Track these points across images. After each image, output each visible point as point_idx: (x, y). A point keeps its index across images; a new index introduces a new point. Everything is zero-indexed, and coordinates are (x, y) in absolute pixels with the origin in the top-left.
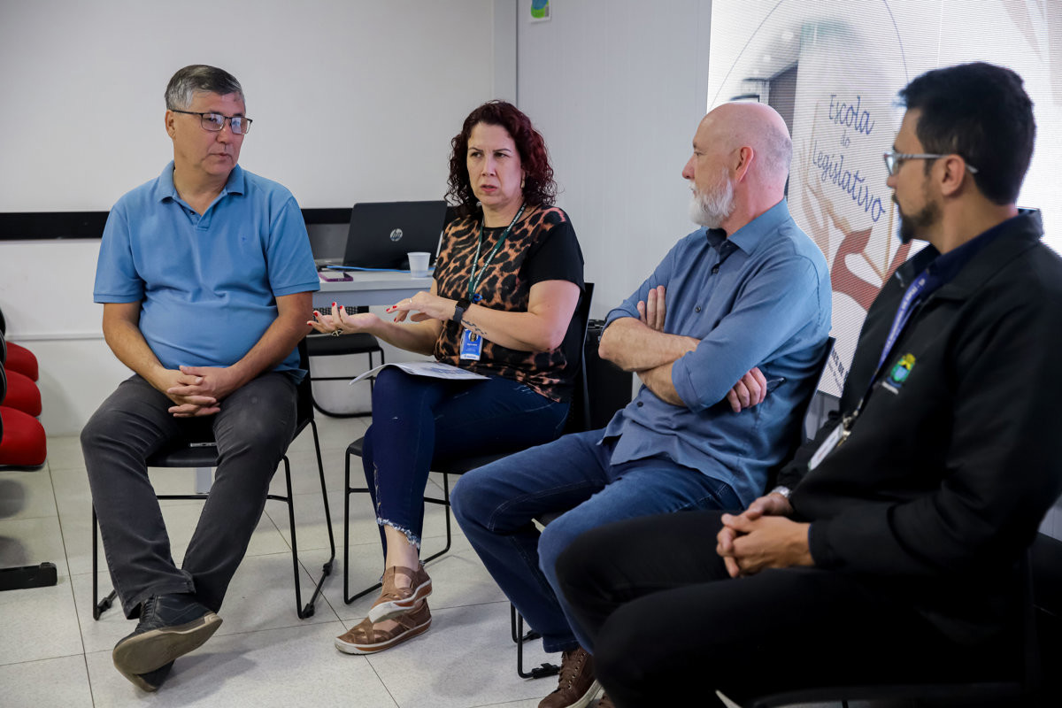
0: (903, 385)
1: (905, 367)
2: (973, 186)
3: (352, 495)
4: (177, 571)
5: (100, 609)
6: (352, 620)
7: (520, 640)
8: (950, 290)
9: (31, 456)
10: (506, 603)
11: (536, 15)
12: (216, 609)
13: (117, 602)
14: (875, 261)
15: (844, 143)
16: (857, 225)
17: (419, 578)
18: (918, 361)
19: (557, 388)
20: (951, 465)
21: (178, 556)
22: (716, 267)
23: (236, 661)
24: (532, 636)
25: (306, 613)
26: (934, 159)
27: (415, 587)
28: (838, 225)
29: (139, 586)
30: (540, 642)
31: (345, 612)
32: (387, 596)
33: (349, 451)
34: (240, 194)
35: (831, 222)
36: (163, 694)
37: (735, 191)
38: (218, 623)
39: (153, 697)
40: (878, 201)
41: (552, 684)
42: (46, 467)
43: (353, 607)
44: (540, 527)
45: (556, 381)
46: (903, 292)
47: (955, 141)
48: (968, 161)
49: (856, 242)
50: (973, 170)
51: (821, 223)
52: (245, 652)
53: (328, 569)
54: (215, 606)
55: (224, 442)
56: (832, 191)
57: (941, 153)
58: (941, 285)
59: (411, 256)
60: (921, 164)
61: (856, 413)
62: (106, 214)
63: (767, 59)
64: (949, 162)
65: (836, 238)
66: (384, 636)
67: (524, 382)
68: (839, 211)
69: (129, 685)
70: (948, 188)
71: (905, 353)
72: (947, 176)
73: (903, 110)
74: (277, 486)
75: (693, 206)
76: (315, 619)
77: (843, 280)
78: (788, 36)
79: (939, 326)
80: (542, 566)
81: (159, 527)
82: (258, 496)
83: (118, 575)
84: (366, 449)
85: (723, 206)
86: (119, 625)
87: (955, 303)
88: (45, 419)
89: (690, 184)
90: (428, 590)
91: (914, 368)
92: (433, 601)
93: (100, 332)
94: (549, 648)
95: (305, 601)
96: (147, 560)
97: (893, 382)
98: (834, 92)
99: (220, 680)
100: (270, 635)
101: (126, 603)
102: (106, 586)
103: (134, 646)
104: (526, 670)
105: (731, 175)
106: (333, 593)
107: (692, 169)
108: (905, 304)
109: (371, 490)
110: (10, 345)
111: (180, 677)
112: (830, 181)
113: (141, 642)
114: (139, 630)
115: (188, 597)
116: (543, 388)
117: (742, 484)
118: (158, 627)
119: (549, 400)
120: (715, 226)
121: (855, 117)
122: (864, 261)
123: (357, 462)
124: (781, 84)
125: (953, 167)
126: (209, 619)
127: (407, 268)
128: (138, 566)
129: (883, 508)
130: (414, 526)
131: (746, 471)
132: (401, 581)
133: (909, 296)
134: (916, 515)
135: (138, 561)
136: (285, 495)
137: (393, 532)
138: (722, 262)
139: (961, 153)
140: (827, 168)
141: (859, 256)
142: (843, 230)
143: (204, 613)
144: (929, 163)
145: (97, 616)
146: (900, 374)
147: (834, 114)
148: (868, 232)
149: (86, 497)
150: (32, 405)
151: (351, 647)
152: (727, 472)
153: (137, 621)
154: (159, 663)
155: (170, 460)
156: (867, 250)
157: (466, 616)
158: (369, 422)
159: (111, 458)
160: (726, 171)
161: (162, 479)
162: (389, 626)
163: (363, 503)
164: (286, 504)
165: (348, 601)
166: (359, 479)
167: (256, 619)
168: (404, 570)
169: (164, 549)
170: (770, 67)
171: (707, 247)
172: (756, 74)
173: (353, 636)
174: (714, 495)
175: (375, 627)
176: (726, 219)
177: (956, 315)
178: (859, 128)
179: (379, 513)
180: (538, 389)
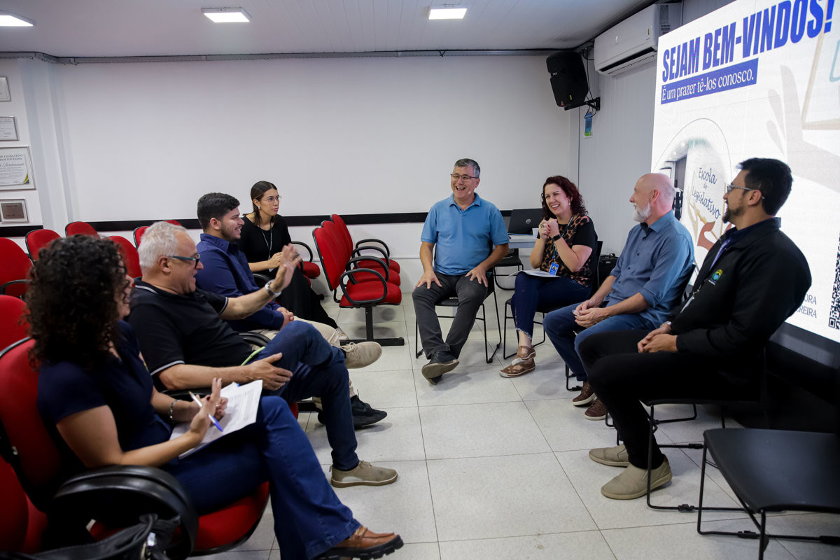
0: (717, 282)
1: (718, 274)
2: (760, 205)
3: (507, 319)
4: (444, 343)
5: (418, 355)
6: (506, 365)
7: (568, 377)
8: (739, 245)
9: (396, 300)
10: (564, 363)
11: (586, 135)
12: (457, 358)
13: (424, 353)
14: (716, 234)
15: (704, 187)
16: (709, 220)
17: (531, 350)
18: (724, 272)
19: (587, 282)
20: (734, 314)
21: (444, 338)
22: (645, 238)
23: (464, 377)
24: (573, 376)
25: (490, 361)
26: (748, 190)
27: (529, 353)
28: (701, 220)
29: (431, 348)
30: (575, 378)
31: (503, 362)
32: (519, 356)
33: (507, 303)
34: (478, 206)
35: (699, 218)
36: (438, 386)
37: (651, 207)
38: (458, 363)
39: (435, 386)
40: (718, 210)
41: (578, 393)
42: (401, 304)
43: (507, 361)
44: (576, 334)
45: (586, 279)
46: (721, 245)
47: (760, 185)
48: (763, 194)
49: (709, 227)
50: (763, 198)
51: (695, 220)
52: (467, 373)
53: (498, 346)
54: (457, 357)
55: (461, 298)
56: (700, 206)
57: (752, 189)
58: (735, 243)
59: (533, 229)
60: (742, 191)
61: (698, 291)
62: (427, 213)
63: (675, 153)
64: (755, 192)
65: (701, 225)
66: (517, 372)
67: (574, 279)
68: (703, 215)
69: (427, 382)
70: (751, 203)
71: (718, 269)
72: (751, 198)
73: (740, 170)
74: (479, 314)
75: (634, 213)
76: (493, 364)
77: (702, 241)
78: (683, 145)
79: (733, 259)
80: (576, 348)
81: (438, 328)
82: (472, 318)
83: (424, 344)
84: (512, 302)
85: (646, 213)
86: (424, 360)
87: (741, 250)
88: (402, 287)
89: (632, 204)
90: (534, 355)
91: (721, 276)
92: (537, 359)
93: (419, 256)
94: (578, 380)
95: (489, 357)
96: (434, 339)
97: (713, 280)
98: (701, 167)
99: (458, 383)
100: (476, 368)
101: (426, 354)
102: (420, 348)
103: (429, 368)
104: (570, 388)
105: (650, 201)
106: (500, 355)
107: (633, 198)
108: (721, 249)
109: (514, 318)
110: (391, 260)
111: (444, 380)
112: (699, 202)
113: (431, 367)
114: (430, 363)
115: (448, 353)
116: (581, 281)
117: (656, 321)
118: (437, 362)
119: (583, 286)
120: (643, 221)
121: (710, 177)
122: (711, 234)
123: (509, 307)
124: (680, 163)
125: (756, 194)
126: (455, 361)
127: (532, 234)
128: (431, 341)
129: (705, 331)
130: (530, 331)
131: (658, 316)
132: (524, 351)
133: (723, 246)
134: (718, 333)
135: (431, 339)
136: (483, 318)
137: (522, 333)
138: (647, 236)
139: (761, 191)
140: (698, 197)
141: (710, 232)
142: (704, 222)
143: (453, 359)
144: (746, 192)
145: (417, 357)
146: (716, 277)
147: (701, 175)
148: (714, 223)
149: (414, 316)
150: (398, 282)
151: (505, 375)
152: (651, 316)
153: (430, 360)
154: (437, 375)
155: (443, 303)
156: (713, 230)
157: (550, 366)
158: (513, 292)
159: (422, 302)
160: (647, 200)
161: (439, 310)
162: (519, 368)
163: (511, 322)
164: (483, 321)
165: (505, 358)
166: (510, 314)
167: (471, 363)
168: (525, 347)
169: (440, 335)
170: (676, 157)
171: (641, 230)
172: (670, 159)
173: (506, 371)
174: (645, 325)
175: (514, 368)
176: (647, 219)
177: (740, 255)
178: (711, 181)
179: (517, 326)
180: (579, 282)
